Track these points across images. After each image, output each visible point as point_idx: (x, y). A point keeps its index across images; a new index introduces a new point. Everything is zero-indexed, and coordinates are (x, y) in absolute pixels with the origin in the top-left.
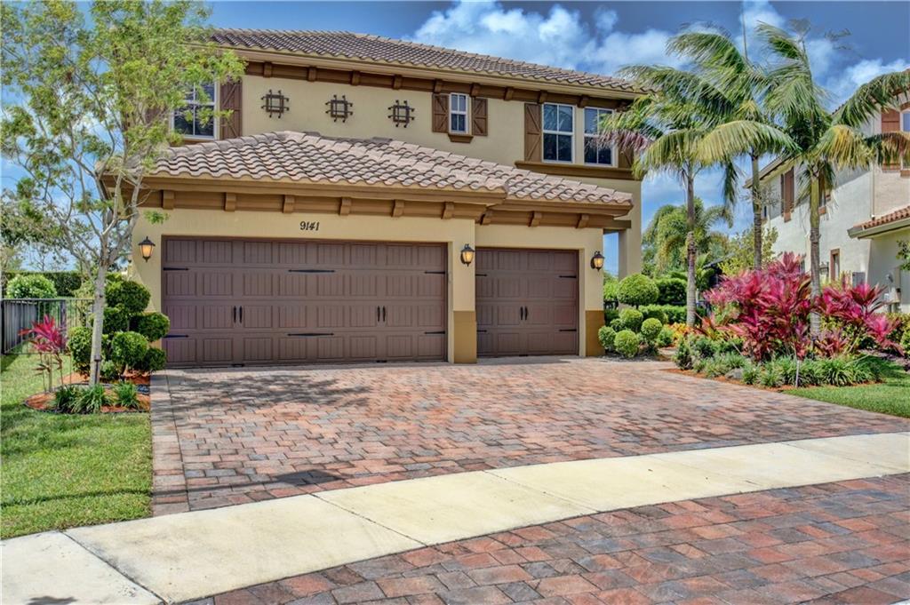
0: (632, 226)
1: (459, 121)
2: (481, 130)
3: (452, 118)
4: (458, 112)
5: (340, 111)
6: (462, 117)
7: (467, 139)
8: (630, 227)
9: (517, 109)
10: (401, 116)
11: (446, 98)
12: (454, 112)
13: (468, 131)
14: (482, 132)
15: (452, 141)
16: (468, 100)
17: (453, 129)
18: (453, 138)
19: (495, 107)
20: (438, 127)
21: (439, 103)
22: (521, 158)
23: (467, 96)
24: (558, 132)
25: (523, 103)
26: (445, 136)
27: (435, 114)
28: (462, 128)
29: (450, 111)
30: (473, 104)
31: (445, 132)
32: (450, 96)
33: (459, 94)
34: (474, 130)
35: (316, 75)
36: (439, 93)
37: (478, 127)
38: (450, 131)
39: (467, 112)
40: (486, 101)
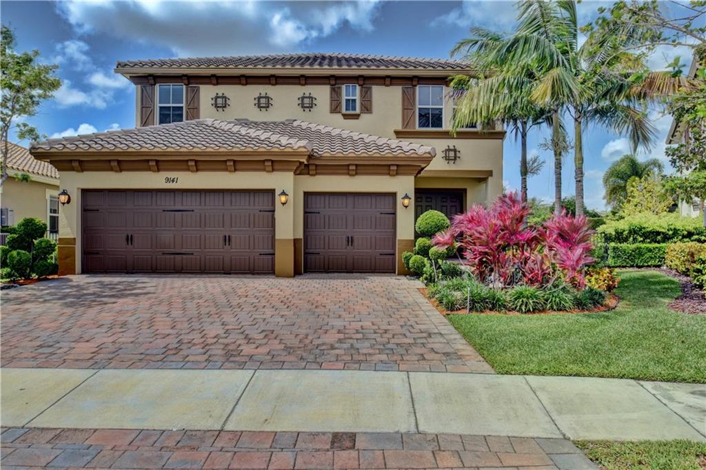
0: (494, 174)
1: (351, 103)
2: (367, 109)
3: (346, 102)
4: (351, 98)
5: (264, 103)
6: (354, 101)
7: (357, 117)
8: (492, 175)
9: (396, 92)
10: (307, 104)
11: (340, 88)
12: (348, 98)
13: (358, 111)
14: (367, 110)
15: (345, 119)
16: (358, 88)
17: (346, 110)
18: (346, 116)
19: (377, 91)
20: (335, 109)
21: (335, 92)
22: (399, 128)
23: (357, 85)
24: (431, 107)
25: (401, 87)
26: (340, 115)
27: (332, 100)
28: (354, 109)
29: (344, 97)
30: (361, 91)
31: (340, 112)
32: (344, 87)
33: (351, 85)
34: (362, 112)
35: (246, 81)
36: (334, 85)
37: (365, 107)
38: (344, 111)
39: (357, 97)
40: (370, 88)
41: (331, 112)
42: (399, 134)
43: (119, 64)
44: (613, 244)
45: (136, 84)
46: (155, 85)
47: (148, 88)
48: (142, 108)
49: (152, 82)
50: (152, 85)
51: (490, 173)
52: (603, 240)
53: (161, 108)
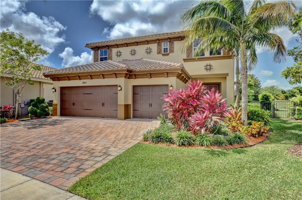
0: (229, 75)
3: (164, 49)
4: (166, 47)
5: (133, 53)
6: (167, 48)
8: (228, 76)
10: (149, 51)
11: (161, 44)
12: (164, 47)
15: (163, 56)
17: (164, 52)
19: (176, 43)
20: (159, 52)
21: (159, 45)
22: (185, 58)
23: (168, 42)
27: (158, 49)
28: (167, 51)
29: (163, 47)
30: (169, 44)
31: (161, 54)
32: (163, 43)
33: (166, 42)
34: (170, 52)
35: (127, 45)
36: (159, 43)
37: (171, 50)
38: (163, 53)
39: (168, 47)
40: (173, 43)
41: (158, 54)
42: (185, 60)
43: (87, 44)
44: (297, 108)
45: (93, 50)
46: (98, 50)
47: (96, 52)
48: (95, 59)
49: (97, 49)
50: (97, 50)
51: (227, 74)
52: (293, 105)
53: (101, 58)
